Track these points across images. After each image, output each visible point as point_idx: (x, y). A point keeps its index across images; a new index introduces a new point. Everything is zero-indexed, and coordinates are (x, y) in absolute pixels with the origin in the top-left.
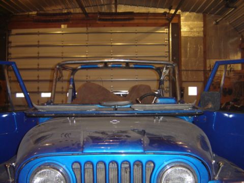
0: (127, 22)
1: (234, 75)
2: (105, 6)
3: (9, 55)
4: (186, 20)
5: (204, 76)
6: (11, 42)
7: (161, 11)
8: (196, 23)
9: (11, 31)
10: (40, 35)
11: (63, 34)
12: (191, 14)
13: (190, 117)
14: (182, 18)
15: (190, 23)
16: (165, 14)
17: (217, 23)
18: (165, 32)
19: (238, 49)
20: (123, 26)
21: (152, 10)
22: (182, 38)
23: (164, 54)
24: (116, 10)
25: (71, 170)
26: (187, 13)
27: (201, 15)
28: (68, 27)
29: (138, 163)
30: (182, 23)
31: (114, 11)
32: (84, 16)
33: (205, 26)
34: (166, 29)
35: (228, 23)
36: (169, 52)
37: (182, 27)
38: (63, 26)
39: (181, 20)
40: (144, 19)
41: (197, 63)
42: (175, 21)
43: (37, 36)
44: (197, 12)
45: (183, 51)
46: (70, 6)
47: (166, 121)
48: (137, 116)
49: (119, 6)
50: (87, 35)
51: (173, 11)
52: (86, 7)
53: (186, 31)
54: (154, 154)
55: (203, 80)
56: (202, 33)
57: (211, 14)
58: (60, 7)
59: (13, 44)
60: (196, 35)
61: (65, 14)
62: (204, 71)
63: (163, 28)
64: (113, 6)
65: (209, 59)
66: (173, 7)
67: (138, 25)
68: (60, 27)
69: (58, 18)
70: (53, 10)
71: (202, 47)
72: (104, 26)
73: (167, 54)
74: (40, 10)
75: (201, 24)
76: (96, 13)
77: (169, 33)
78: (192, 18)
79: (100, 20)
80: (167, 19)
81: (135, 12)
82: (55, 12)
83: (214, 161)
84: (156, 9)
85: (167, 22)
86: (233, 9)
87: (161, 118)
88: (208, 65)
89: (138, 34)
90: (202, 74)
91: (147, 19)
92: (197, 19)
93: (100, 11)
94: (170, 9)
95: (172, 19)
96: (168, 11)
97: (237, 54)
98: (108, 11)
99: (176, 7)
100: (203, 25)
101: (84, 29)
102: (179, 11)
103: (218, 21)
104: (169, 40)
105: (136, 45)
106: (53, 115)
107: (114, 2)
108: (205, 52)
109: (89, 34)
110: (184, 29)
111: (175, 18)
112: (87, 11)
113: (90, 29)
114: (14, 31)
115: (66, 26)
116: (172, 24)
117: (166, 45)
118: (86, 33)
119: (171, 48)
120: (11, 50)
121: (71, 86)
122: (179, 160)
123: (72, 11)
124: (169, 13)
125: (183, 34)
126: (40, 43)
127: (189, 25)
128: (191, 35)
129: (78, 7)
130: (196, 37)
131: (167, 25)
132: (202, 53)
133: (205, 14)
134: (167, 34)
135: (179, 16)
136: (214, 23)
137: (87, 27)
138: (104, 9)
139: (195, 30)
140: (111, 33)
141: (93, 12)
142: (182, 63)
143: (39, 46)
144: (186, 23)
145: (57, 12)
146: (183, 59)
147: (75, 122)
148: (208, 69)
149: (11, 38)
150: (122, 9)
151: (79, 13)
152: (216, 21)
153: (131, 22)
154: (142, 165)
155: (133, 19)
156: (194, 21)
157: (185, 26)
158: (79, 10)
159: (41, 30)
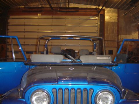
0: (75, 13)
1: (134, 44)
2: (63, 4)
3: (8, 30)
4: (108, 12)
5: (117, 44)
6: (9, 23)
7: (94, 7)
8: (113, 14)
9: (9, 16)
10: (26, 19)
11: (38, 19)
12: (110, 9)
13: (110, 67)
14: (106, 11)
15: (110, 14)
16: (96, 9)
17: (125, 15)
18: (96, 19)
19: (137, 29)
20: (72, 15)
21: (89, 7)
22: (106, 23)
23: (95, 31)
24: (69, 6)
25: (51, 92)
26: (109, 9)
27: (116, 10)
28: (42, 15)
29: (85, 89)
30: (105, 14)
31: (67, 6)
32: (50, 9)
33: (118, 16)
34: (96, 18)
35: (131, 15)
36: (98, 30)
37: (105, 16)
38: (38, 14)
39: (105, 12)
40: (84, 11)
41: (114, 36)
42: (102, 13)
43: (24, 19)
44: (114, 8)
45: (106, 29)
46: (43, 3)
47: (98, 69)
48: (83, 66)
49: (70, 4)
50: (52, 20)
51: (100, 8)
52: (52, 4)
53: (108, 19)
54: (93, 85)
55: (117, 46)
56: (117, 20)
57: (122, 9)
58: (37, 4)
59: (10, 24)
60: (113, 21)
61: (40, 8)
62: (117, 41)
63: (95, 16)
64: (67, 4)
65: (120, 34)
66: (101, 5)
67: (81, 15)
68: (37, 15)
69: (36, 10)
70: (33, 5)
71: (117, 28)
72: (62, 15)
73: (97, 31)
74: (26, 5)
75: (116, 15)
76: (57, 8)
77: (98, 20)
78: (112, 11)
79: (59, 11)
80: (97, 12)
81: (79, 7)
82: (34, 7)
83: (123, 90)
84: (91, 6)
85: (97, 13)
86: (135, 7)
87: (96, 67)
88: (120, 38)
89: (81, 20)
90: (116, 43)
91: (86, 11)
92: (114, 12)
93: (60, 6)
94: (99, 6)
95: (100, 12)
96: (98, 7)
97: (136, 32)
98: (64, 7)
99: (103, 5)
100: (117, 16)
101: (50, 17)
102: (104, 7)
103: (126, 13)
104: (98, 24)
105: (80, 26)
106: (39, 64)
107: (67, 2)
108: (118, 31)
109: (53, 19)
110: (107, 18)
111: (101, 11)
112: (53, 7)
113: (54, 17)
114: (11, 17)
115: (40, 14)
116: (100, 14)
117: (96, 26)
118: (52, 19)
119: (99, 28)
120: (9, 27)
121: (46, 49)
122: (106, 88)
123: (44, 6)
124: (98, 8)
125: (106, 20)
126: (26, 24)
127: (110, 15)
128: (111, 21)
129: (47, 4)
130: (113, 22)
131: (97, 15)
132: (117, 31)
133: (118, 9)
134: (97, 20)
135: (104, 10)
136: (124, 14)
137: (52, 15)
138: (62, 5)
139: (113, 18)
140: (66, 19)
141: (56, 7)
142: (105, 37)
143: (25, 25)
144: (108, 14)
145: (36, 6)
146: (106, 34)
147: (50, 68)
148: (120, 40)
149: (9, 21)
150: (72, 5)
151: (48, 7)
152: (125, 13)
153: (77, 13)
154: (87, 91)
155: (78, 11)
156: (112, 13)
157: (107, 16)
158: (48, 6)
159: (26, 16)
